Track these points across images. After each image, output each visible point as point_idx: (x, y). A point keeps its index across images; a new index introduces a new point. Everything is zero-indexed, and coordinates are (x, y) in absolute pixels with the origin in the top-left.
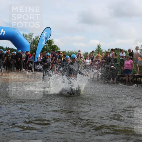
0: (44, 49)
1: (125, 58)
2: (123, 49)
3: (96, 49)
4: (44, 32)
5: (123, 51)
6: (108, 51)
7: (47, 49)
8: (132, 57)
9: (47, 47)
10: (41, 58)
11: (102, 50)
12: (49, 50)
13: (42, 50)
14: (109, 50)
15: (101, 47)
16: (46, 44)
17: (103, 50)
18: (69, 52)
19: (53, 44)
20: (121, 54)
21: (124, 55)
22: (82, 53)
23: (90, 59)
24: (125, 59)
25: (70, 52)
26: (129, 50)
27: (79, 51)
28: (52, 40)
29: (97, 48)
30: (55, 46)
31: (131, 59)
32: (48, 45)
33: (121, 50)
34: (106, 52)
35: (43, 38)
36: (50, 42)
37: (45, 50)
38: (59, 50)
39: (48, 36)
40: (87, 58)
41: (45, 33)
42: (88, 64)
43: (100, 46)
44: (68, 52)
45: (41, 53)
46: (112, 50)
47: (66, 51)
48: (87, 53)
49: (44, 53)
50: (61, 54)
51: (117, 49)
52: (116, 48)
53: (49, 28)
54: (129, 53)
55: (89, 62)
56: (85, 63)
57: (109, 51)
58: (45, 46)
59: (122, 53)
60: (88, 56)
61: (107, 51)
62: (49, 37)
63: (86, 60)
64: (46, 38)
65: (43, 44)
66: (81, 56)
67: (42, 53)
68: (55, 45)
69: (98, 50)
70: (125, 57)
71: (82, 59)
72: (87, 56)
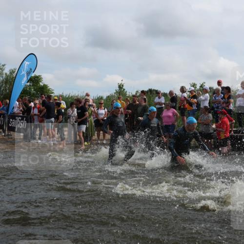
0: (25, 92)
1: (164, 106)
2: (160, 91)
3: (115, 92)
4: (25, 62)
5: (160, 94)
6: (136, 94)
7: (30, 93)
8: (175, 104)
9: (30, 89)
10: (19, 108)
11: (126, 92)
12: (33, 93)
13: (21, 93)
14: (137, 92)
15: (124, 88)
16: (29, 84)
17: (128, 93)
18: (69, 96)
19: (41, 84)
20: (157, 100)
21: (163, 100)
22: (91, 98)
23: (106, 109)
24: (164, 108)
25: (72, 97)
26: (171, 93)
27: (87, 95)
28: (40, 76)
29: (118, 89)
30: (45, 87)
31: (174, 108)
32: (33, 85)
33: (157, 93)
34: (134, 96)
35: (23, 73)
36: (35, 80)
37: (27, 94)
38: (53, 93)
39: (31, 69)
40: (101, 107)
41: (26, 65)
42: (102, 117)
43: (123, 85)
44: (67, 96)
45: (20, 100)
46: (143, 92)
47: (65, 95)
48: (102, 98)
49: (25, 100)
50: (56, 100)
51: (150, 91)
52: (150, 88)
53: (33, 55)
54: (170, 98)
55: (104, 113)
56: (97, 114)
57: (138, 95)
58: (26, 87)
59: (159, 98)
60: (102, 104)
61: (134, 93)
62: (33, 71)
63: (99, 110)
64: (28, 73)
65: (23, 82)
66: (90, 103)
67: (22, 99)
68: (44, 85)
69: (119, 93)
70: (164, 104)
71: (92, 109)
72: (100, 103)
